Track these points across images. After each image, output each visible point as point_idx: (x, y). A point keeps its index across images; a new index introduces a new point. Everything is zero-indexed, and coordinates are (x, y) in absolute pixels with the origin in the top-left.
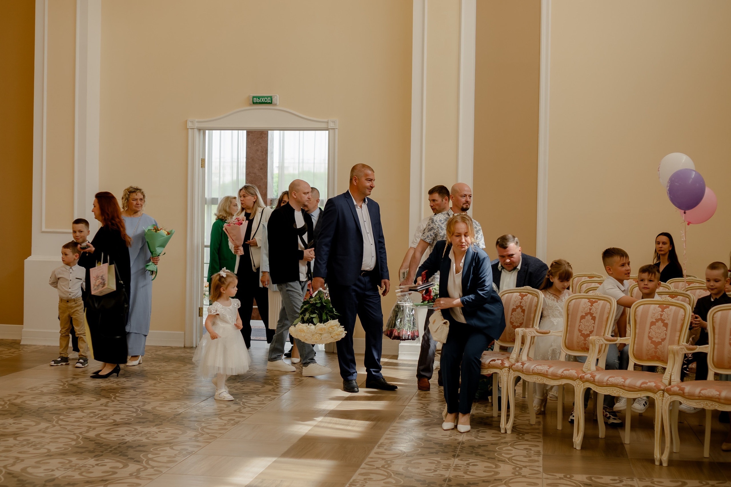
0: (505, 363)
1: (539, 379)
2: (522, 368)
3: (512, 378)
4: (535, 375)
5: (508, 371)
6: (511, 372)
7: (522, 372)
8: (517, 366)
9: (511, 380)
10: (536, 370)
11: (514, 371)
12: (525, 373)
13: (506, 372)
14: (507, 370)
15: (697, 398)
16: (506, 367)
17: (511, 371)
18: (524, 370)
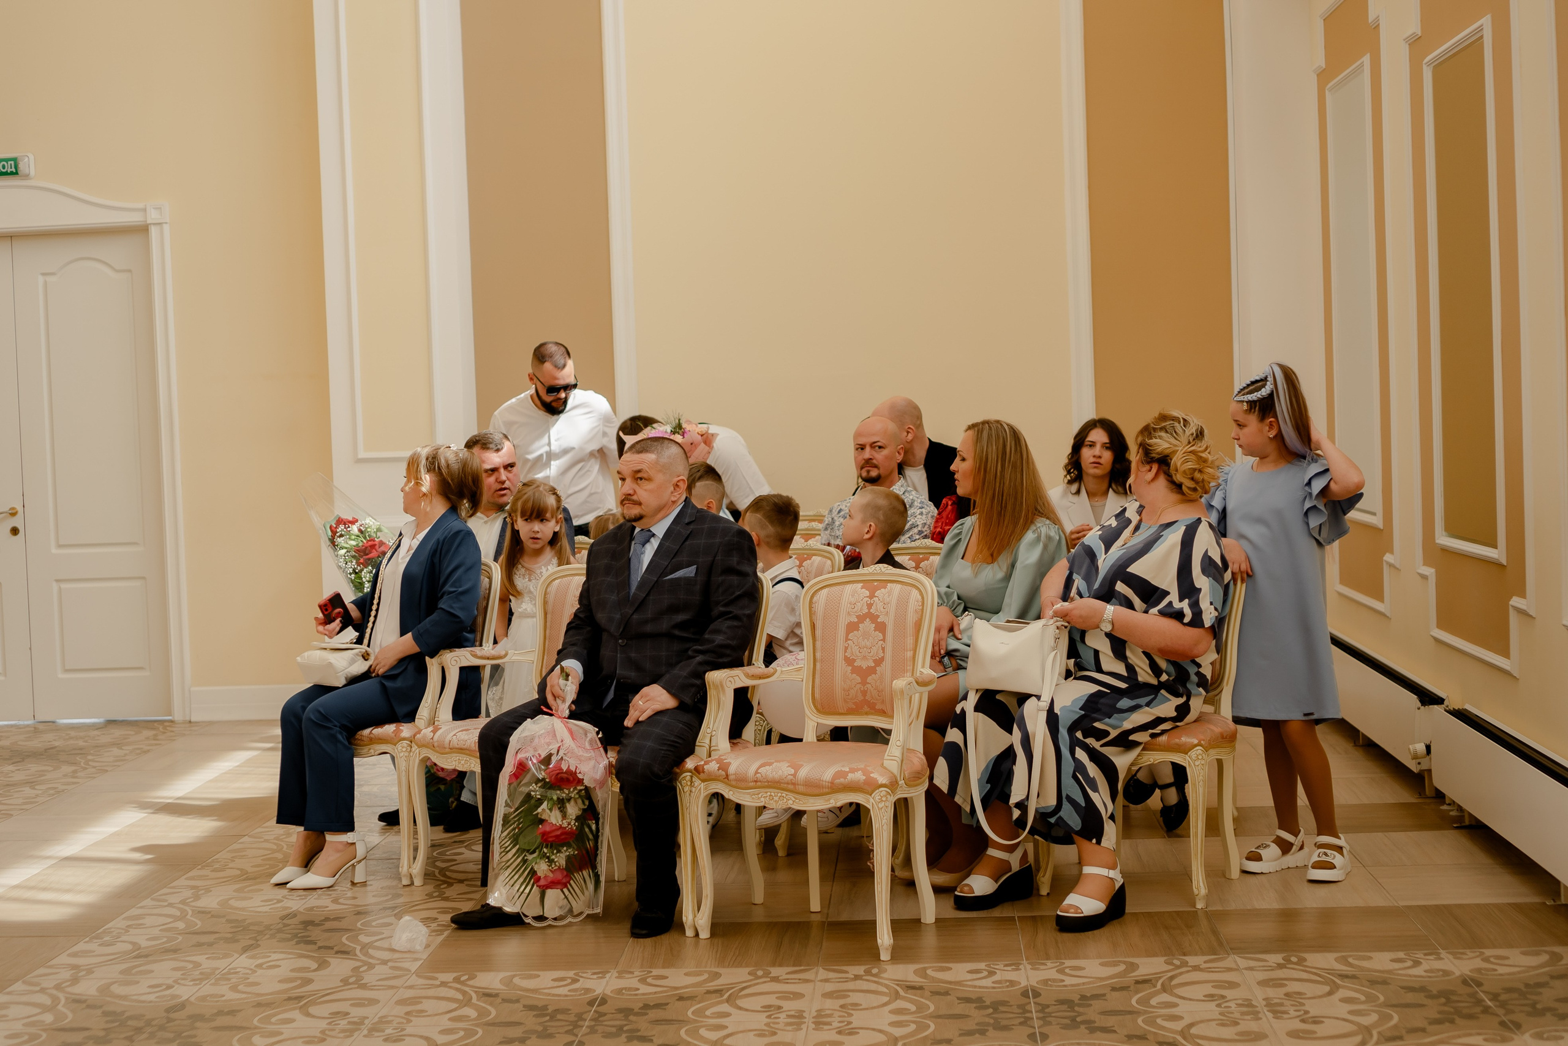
0: (402, 731)
1: (463, 762)
2: (432, 738)
3: (417, 761)
4: (454, 752)
5: (409, 748)
6: (413, 749)
7: (433, 747)
8: (425, 734)
9: (414, 767)
10: (455, 743)
11: (419, 747)
12: (437, 748)
13: (404, 750)
14: (405, 745)
15: (752, 784)
16: (404, 739)
17: (415, 747)
18: (436, 744)
